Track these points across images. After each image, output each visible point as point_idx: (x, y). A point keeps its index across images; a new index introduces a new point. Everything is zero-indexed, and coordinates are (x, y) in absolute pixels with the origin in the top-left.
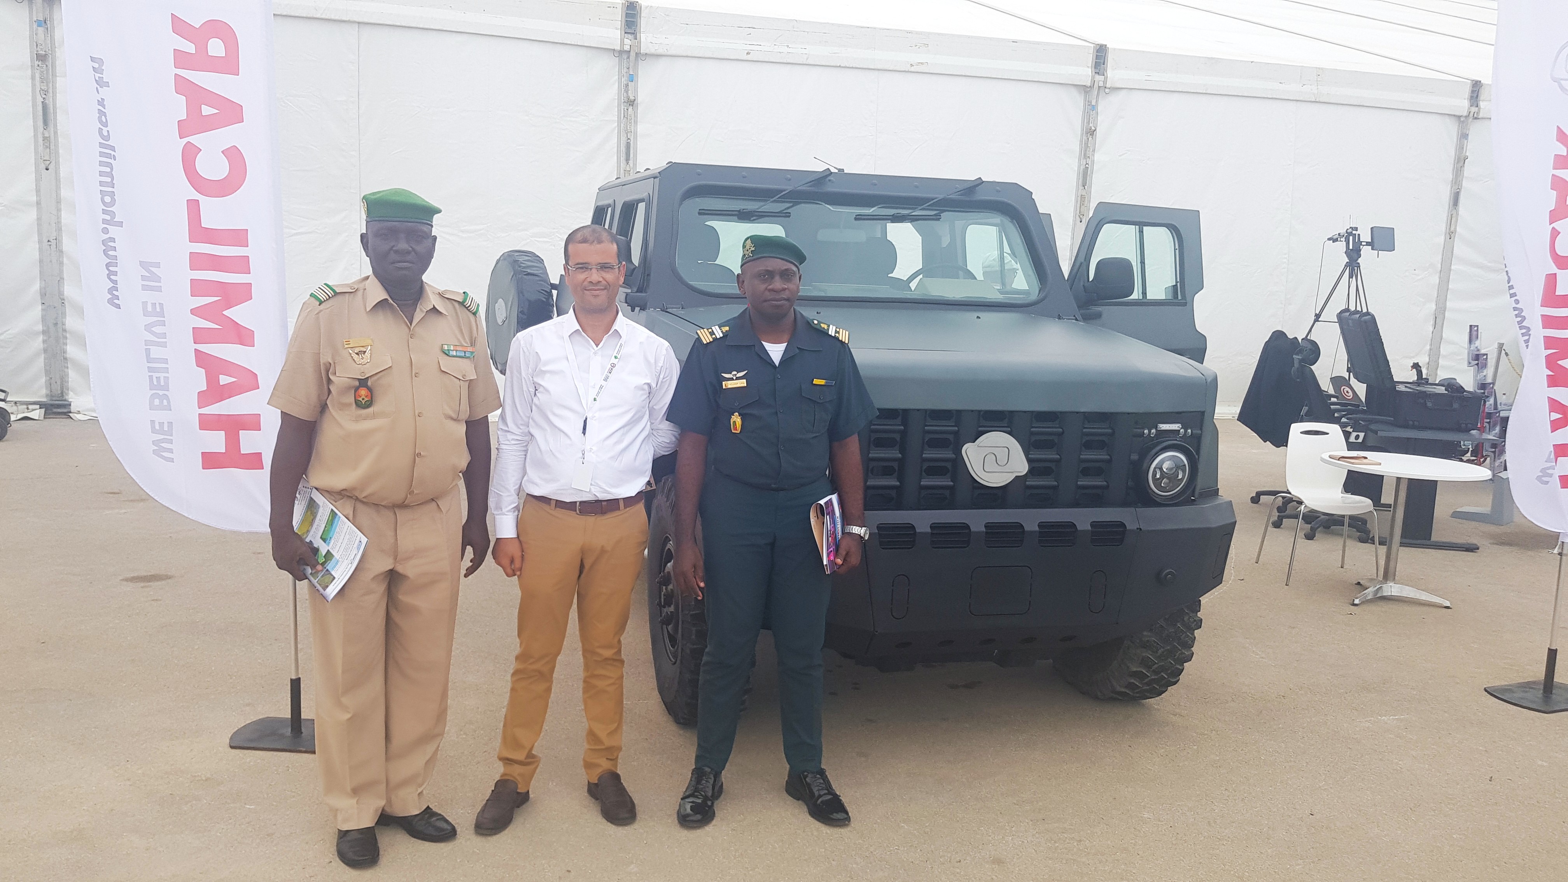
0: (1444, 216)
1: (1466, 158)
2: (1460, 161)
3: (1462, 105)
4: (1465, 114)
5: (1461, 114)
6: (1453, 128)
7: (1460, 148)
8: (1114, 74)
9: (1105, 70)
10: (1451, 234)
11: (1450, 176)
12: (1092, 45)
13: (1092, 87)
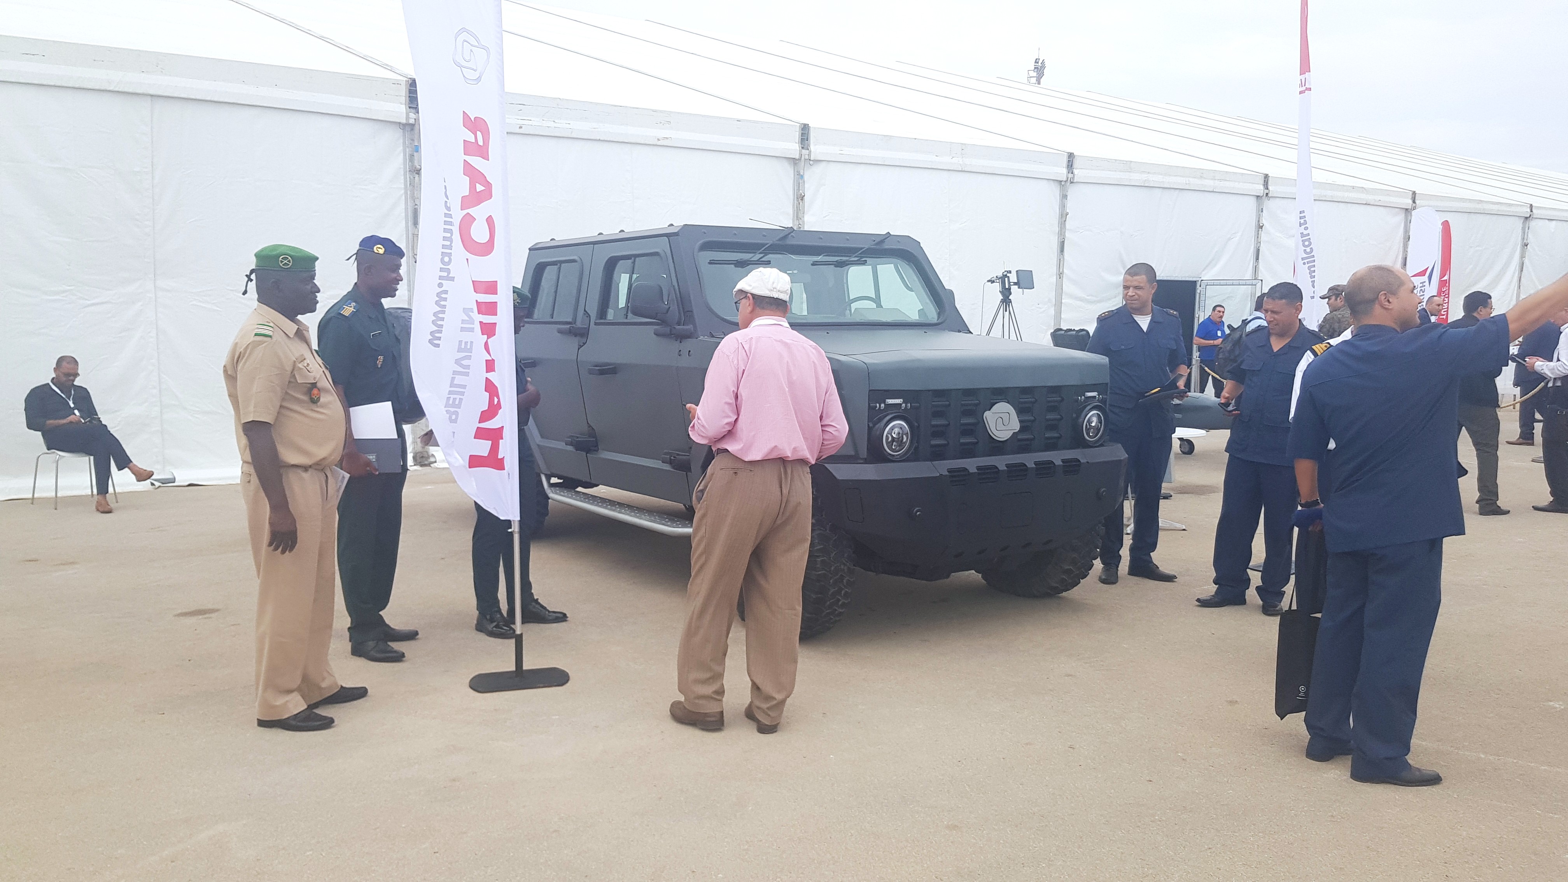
0: (1055, 261)
1: (1067, 214)
2: (1063, 216)
3: (1062, 172)
4: (1065, 179)
5: (1061, 180)
6: (1056, 190)
7: (1063, 206)
8: (816, 149)
9: (809, 145)
10: (1060, 275)
11: (1057, 229)
12: (798, 125)
13: (800, 159)
